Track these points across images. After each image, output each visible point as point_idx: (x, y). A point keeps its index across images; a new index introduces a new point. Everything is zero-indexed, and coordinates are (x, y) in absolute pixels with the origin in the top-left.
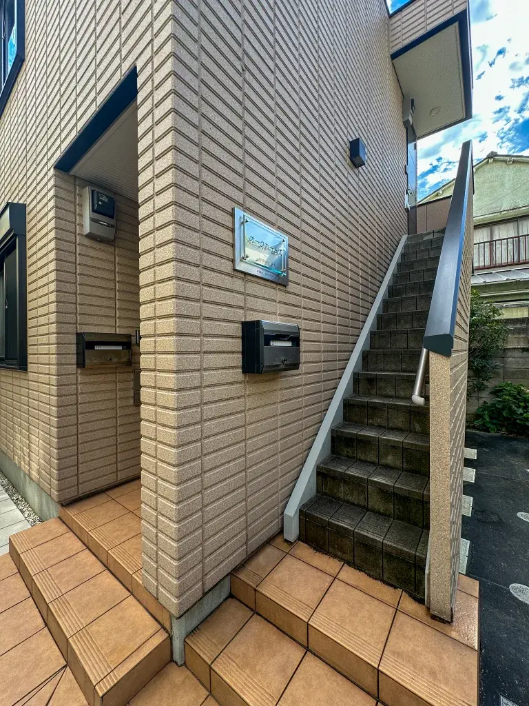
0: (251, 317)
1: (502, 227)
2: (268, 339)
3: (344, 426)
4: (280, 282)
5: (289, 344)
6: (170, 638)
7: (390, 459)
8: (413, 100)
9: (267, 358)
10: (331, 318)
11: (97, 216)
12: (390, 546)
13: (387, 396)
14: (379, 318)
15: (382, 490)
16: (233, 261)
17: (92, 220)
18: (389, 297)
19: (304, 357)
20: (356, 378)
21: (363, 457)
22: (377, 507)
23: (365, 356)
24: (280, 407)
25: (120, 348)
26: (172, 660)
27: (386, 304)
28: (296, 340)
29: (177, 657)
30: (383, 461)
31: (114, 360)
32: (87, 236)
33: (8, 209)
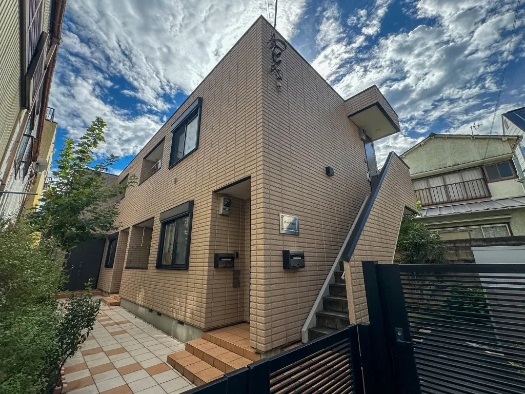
0: (286, 249)
1: (451, 176)
2: (292, 256)
3: (329, 296)
4: (297, 235)
5: (300, 258)
8: (364, 130)
9: (292, 264)
11: (225, 207)
16: (279, 230)
17: (223, 209)
19: (306, 263)
20: (336, 274)
24: (298, 284)
25: (230, 260)
28: (303, 257)
31: (228, 265)
32: (221, 215)
33: (188, 203)
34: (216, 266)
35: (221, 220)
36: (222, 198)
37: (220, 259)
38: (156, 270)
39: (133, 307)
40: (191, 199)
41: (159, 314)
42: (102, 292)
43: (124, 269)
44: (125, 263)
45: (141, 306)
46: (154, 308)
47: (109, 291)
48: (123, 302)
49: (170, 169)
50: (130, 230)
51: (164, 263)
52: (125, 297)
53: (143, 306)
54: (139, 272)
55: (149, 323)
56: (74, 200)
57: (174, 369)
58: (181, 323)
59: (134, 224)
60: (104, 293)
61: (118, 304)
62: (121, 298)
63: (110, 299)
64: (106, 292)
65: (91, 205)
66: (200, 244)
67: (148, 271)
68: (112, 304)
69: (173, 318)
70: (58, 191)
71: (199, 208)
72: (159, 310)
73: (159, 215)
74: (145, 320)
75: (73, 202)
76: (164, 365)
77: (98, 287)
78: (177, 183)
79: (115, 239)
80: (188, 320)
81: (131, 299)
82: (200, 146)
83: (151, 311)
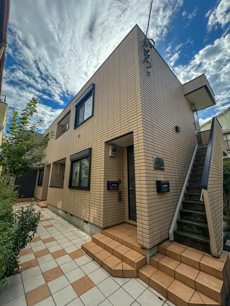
0: (158, 179)
2: (163, 185)
3: (183, 209)
6: (146, 257)
7: (198, 219)
8: (193, 104)
9: (162, 189)
10: (175, 177)
11: (113, 152)
12: (200, 240)
13: (196, 201)
14: (191, 175)
15: (197, 226)
16: (153, 167)
17: (112, 153)
18: (194, 168)
19: (171, 188)
20: (185, 195)
21: (190, 219)
22: (196, 232)
23: (187, 188)
24: (165, 202)
25: (116, 185)
26: (147, 264)
27: (192, 170)
28: (168, 184)
29: (148, 262)
30: (197, 220)
31: (116, 188)
32: (111, 157)
33: (88, 150)
34: (108, 189)
35: (110, 160)
36: (111, 146)
37: (111, 184)
38: (69, 189)
39: (55, 209)
40: (89, 147)
41: (72, 215)
42: (36, 200)
43: (49, 187)
44: (49, 184)
45: (60, 209)
46: (68, 211)
47: (41, 199)
48: (49, 206)
49: (75, 129)
50: (52, 165)
51: (73, 185)
52: (50, 203)
53: (61, 210)
54: (58, 189)
55: (65, 220)
56: (19, 148)
57: (87, 255)
58: (87, 222)
59: (54, 161)
60: (37, 200)
61: (46, 207)
62: (48, 204)
63: (41, 204)
64: (39, 200)
65: (29, 151)
66: (97, 175)
67: (63, 189)
68: (43, 207)
69: (81, 219)
70: (10, 142)
71: (95, 153)
72: (72, 213)
73: (69, 156)
74: (63, 218)
75: (19, 149)
76: (79, 251)
77: (34, 196)
78: (80, 137)
79: (43, 170)
80: (91, 221)
81: (53, 205)
82: (94, 115)
83: (66, 213)
